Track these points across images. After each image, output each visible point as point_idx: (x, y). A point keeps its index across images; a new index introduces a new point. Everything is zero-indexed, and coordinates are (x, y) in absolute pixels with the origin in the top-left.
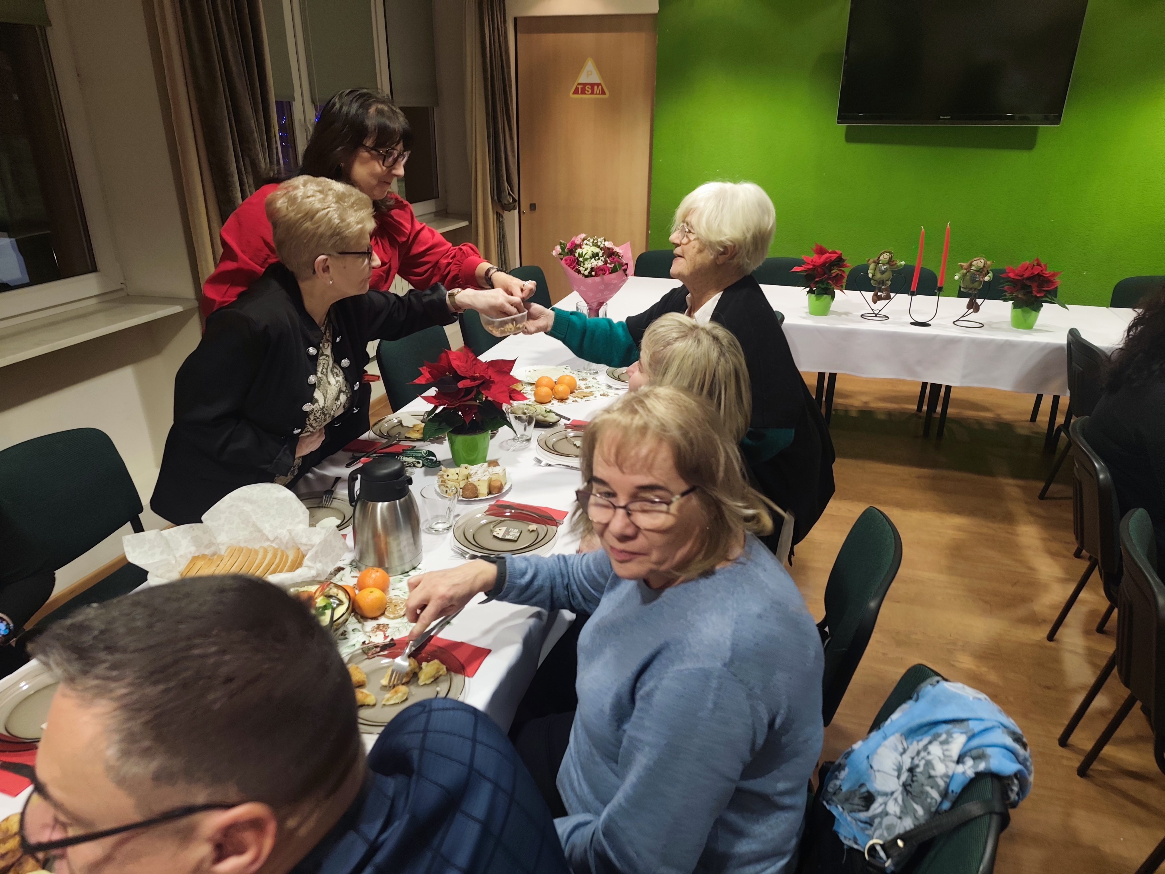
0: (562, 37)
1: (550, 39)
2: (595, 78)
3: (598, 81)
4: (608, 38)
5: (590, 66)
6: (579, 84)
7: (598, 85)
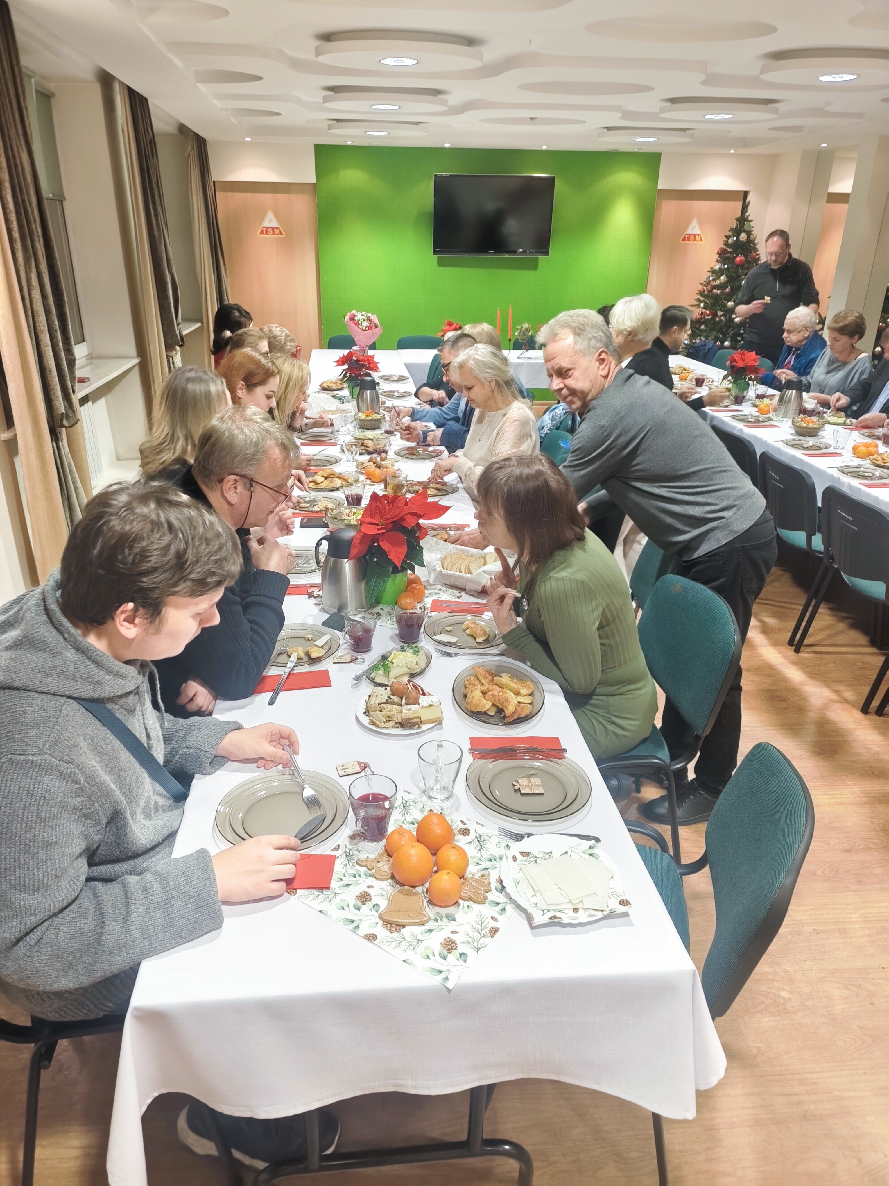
0: (249, 195)
1: (240, 196)
2: (274, 224)
3: (277, 226)
4: (281, 197)
5: (270, 215)
6: (264, 228)
7: (277, 228)
